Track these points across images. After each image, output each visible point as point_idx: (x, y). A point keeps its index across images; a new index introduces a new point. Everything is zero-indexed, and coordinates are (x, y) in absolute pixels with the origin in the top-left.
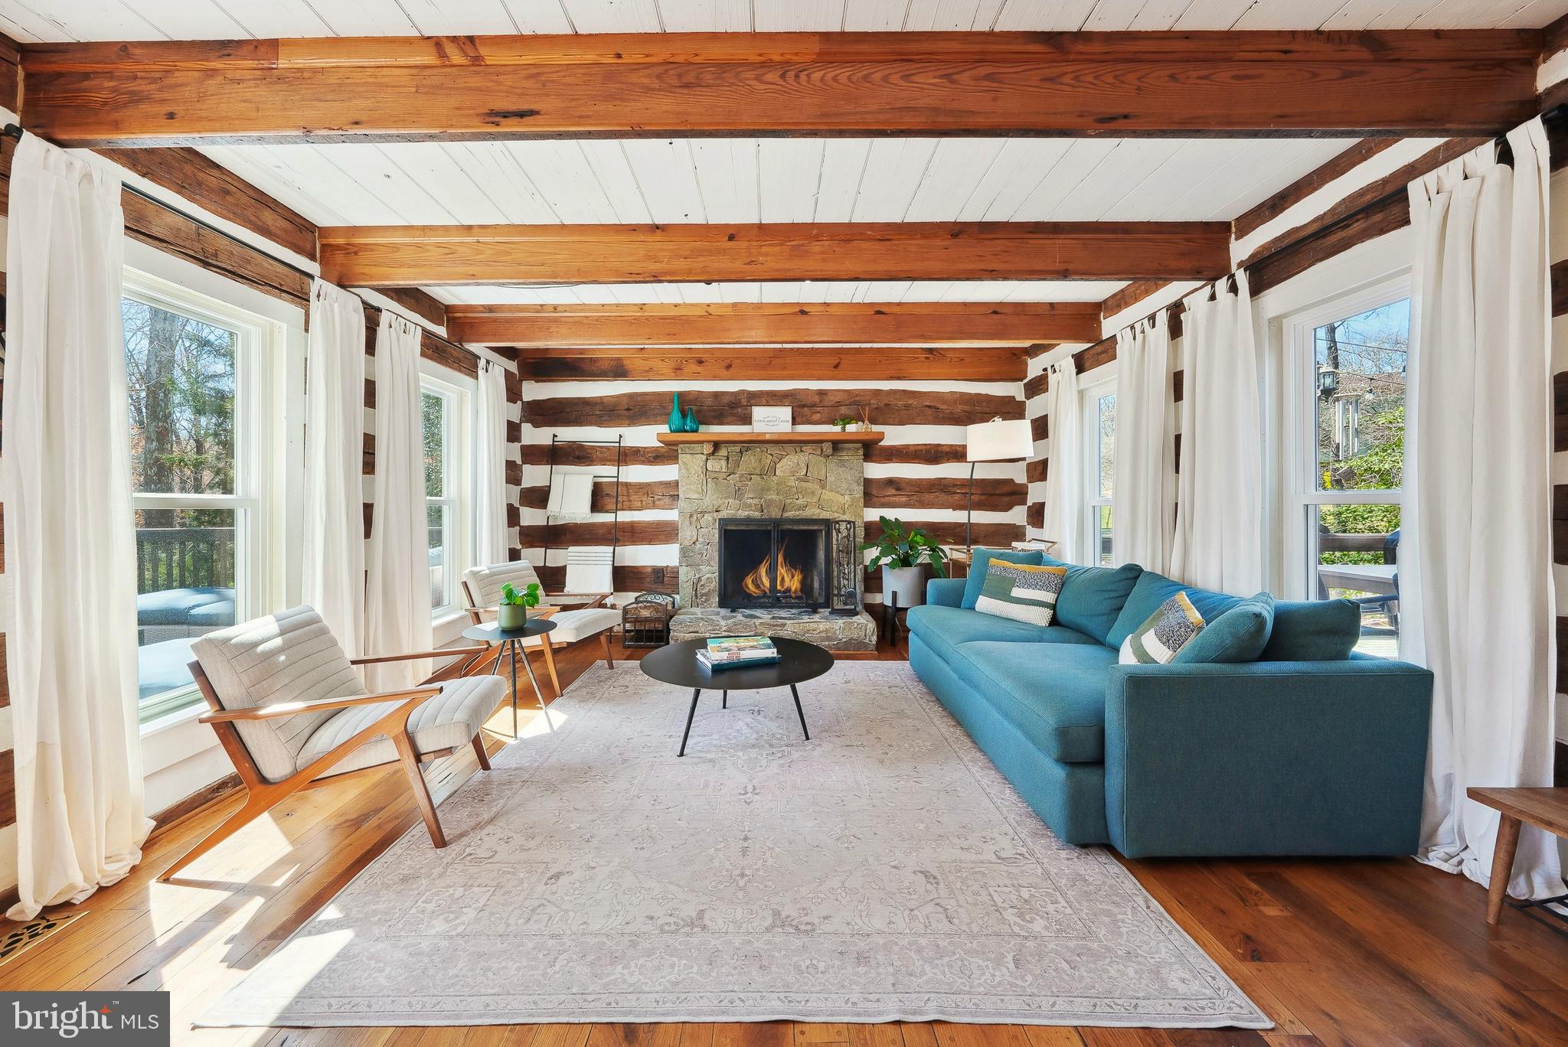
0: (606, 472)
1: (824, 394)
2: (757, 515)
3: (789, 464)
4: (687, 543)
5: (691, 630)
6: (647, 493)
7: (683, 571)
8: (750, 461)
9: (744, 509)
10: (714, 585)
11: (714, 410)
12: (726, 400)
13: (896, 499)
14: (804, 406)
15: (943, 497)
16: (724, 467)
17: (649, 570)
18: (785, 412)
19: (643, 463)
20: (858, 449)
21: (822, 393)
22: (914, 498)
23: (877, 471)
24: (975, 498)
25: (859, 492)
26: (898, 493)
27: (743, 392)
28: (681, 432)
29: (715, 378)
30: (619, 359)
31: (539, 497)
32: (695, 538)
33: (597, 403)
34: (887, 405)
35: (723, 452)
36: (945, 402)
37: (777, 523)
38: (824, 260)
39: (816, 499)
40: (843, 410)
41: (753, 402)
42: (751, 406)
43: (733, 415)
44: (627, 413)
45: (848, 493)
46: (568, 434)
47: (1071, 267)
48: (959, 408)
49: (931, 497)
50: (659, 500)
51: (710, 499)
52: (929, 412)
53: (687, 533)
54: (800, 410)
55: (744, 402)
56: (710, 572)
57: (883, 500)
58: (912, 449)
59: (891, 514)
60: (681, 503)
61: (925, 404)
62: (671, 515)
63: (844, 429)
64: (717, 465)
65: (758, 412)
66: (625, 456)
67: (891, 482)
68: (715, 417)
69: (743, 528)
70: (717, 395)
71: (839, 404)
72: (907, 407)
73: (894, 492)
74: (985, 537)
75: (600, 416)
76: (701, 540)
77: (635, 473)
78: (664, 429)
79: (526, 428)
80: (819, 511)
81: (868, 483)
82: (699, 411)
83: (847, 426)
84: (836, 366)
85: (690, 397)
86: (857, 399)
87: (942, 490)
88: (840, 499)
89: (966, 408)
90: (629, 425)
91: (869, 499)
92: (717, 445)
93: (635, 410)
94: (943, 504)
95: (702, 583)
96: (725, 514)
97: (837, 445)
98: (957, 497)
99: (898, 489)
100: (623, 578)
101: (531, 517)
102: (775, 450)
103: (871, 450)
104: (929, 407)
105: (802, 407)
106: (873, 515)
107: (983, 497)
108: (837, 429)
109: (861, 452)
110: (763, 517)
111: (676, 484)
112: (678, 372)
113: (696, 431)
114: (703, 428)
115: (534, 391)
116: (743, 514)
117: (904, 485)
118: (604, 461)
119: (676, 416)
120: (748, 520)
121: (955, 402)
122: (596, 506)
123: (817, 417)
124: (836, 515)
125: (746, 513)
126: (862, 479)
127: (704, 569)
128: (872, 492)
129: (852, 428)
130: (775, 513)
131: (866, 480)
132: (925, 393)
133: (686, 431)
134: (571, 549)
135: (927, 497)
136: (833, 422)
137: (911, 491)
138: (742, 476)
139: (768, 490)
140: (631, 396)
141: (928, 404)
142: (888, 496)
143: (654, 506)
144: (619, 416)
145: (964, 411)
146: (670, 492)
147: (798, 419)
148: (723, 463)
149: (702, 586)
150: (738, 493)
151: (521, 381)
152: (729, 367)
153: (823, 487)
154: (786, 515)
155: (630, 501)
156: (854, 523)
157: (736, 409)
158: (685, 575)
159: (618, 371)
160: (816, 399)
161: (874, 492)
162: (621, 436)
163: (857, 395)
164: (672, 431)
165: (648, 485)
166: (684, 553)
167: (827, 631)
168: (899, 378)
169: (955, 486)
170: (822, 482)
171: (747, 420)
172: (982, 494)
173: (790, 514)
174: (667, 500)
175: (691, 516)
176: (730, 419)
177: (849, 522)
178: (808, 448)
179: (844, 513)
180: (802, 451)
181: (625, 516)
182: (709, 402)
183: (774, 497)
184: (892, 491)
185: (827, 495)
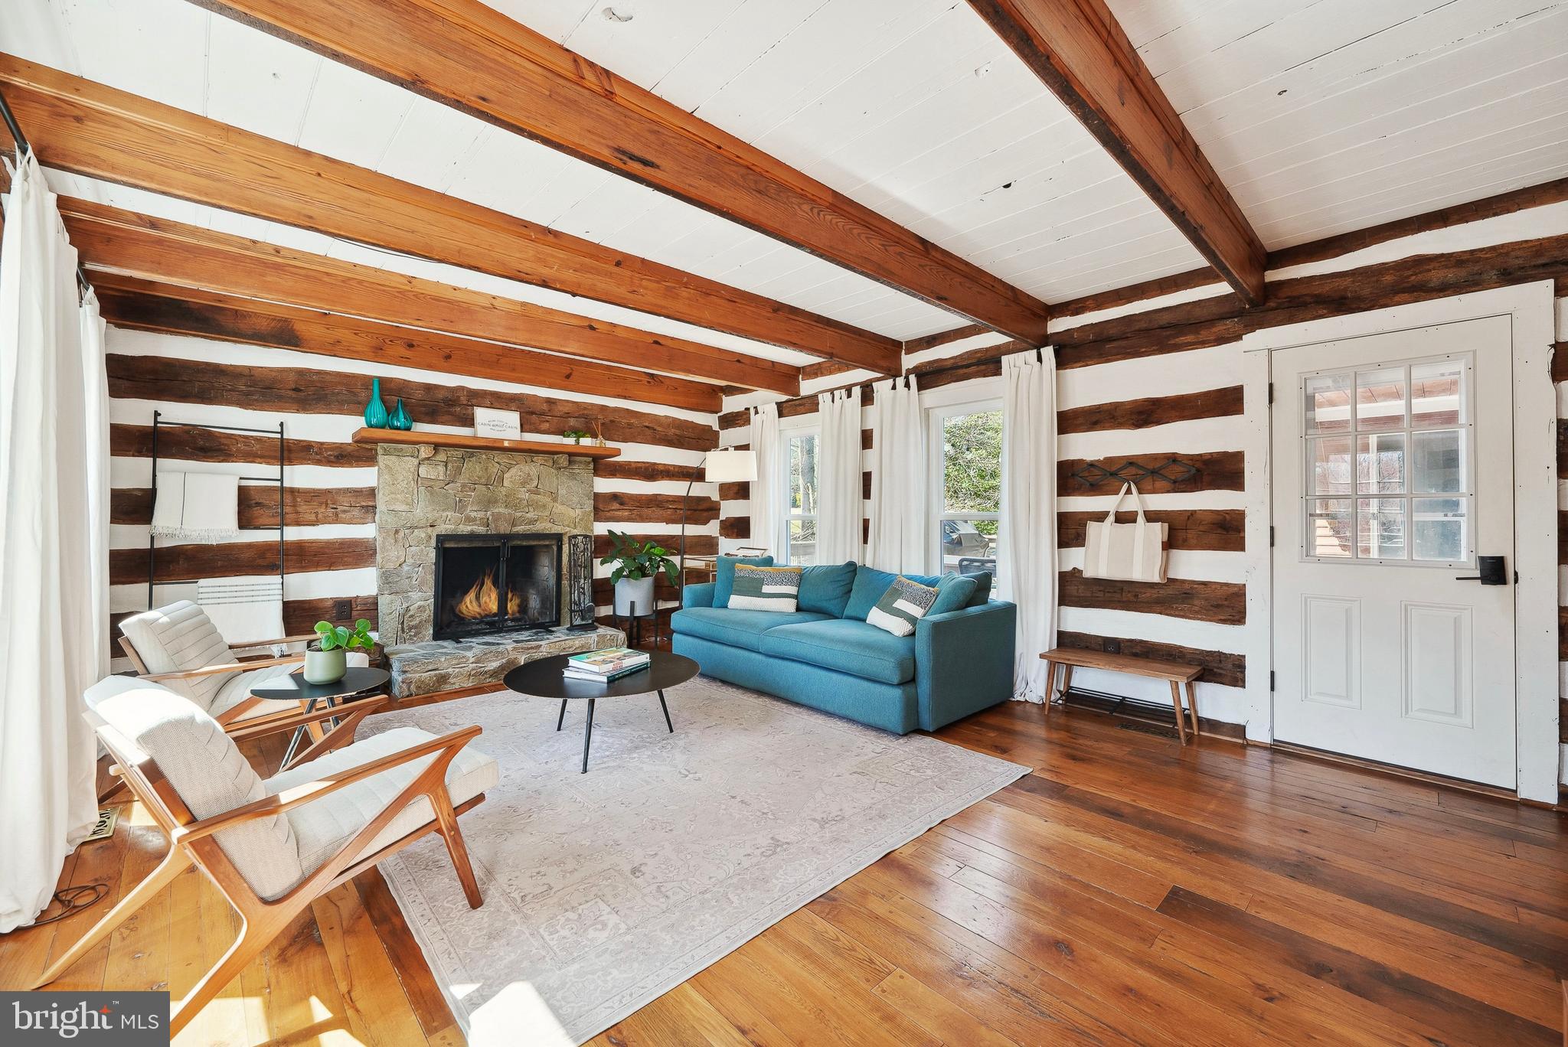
0: (262, 473)
1: (554, 403)
2: (481, 530)
3: (515, 473)
4: (391, 566)
5: (430, 668)
6: (326, 505)
7: (384, 602)
8: (473, 468)
9: (465, 524)
10: (429, 612)
11: (424, 406)
12: (440, 395)
13: (619, 513)
14: (533, 413)
15: (659, 512)
16: (441, 474)
17: (329, 604)
18: (513, 418)
19: (318, 462)
20: (589, 463)
21: (550, 402)
22: (635, 512)
23: (605, 485)
25: (589, 505)
26: (622, 507)
27: (462, 388)
28: (383, 428)
30: (286, 320)
32: (402, 560)
34: (612, 421)
35: (441, 455)
36: (661, 425)
37: (506, 538)
39: (547, 513)
40: (572, 422)
41: (474, 401)
42: (473, 406)
43: (449, 413)
44: (293, 394)
45: (579, 505)
46: (178, 413)
49: (649, 511)
50: (344, 512)
51: (422, 511)
52: (649, 432)
53: (389, 554)
54: (528, 416)
55: (463, 400)
56: (422, 598)
57: (608, 514)
58: (633, 465)
59: (620, 528)
60: (380, 516)
61: (645, 424)
62: (365, 531)
63: (578, 442)
64: (432, 471)
65: (481, 414)
66: (287, 452)
67: (615, 497)
68: (427, 414)
69: (465, 545)
70: (429, 388)
71: (568, 415)
72: (630, 425)
73: (618, 506)
74: (690, 547)
75: (246, 394)
76: (410, 561)
77: (303, 476)
80: (550, 525)
81: (597, 497)
82: (409, 404)
83: (581, 439)
84: (568, 377)
85: (397, 386)
87: (658, 506)
88: (572, 513)
89: (678, 432)
90: (298, 411)
91: (599, 514)
92: (434, 449)
94: (658, 519)
95: (411, 613)
96: (444, 528)
97: (572, 456)
98: (669, 512)
99: (621, 504)
100: (300, 616)
101: (134, 538)
102: (503, 459)
103: (601, 465)
104: (647, 427)
105: (532, 415)
106: (601, 529)
107: (689, 512)
108: (570, 441)
109: (592, 466)
110: (489, 533)
111: (372, 493)
112: (378, 354)
113: (408, 429)
114: (416, 426)
116: (465, 529)
117: (627, 500)
118: (250, 457)
119: (377, 410)
120: (472, 537)
121: (668, 426)
122: (245, 521)
123: (546, 426)
124: (568, 529)
125: (469, 528)
126: (592, 493)
127: (415, 595)
128: (604, 506)
129: (586, 442)
130: (504, 528)
131: (596, 495)
132: (645, 414)
133: (393, 428)
134: (202, 582)
135: (646, 511)
136: (563, 434)
137: (632, 505)
138: (464, 486)
139: (496, 502)
140: (301, 373)
141: (647, 424)
142: (613, 510)
143: (336, 520)
144: (280, 398)
145: (676, 435)
146: (364, 502)
147: (527, 427)
148: (441, 469)
149: (411, 616)
150: (459, 506)
152: (448, 357)
153: (555, 500)
154: (516, 529)
155: (297, 513)
158: (388, 607)
159: (284, 336)
160: (545, 407)
161: (600, 507)
162: (282, 425)
163: (585, 409)
164: (371, 426)
165: (329, 491)
166: (387, 579)
168: (625, 398)
169: (668, 501)
170: (554, 495)
171: (469, 421)
172: (689, 510)
173: (520, 529)
174: (356, 512)
175: (397, 532)
176: (446, 418)
178: (539, 459)
179: (574, 526)
180: (532, 461)
181: (293, 534)
182: (419, 394)
183: (501, 510)
184: (616, 506)
185: (559, 508)
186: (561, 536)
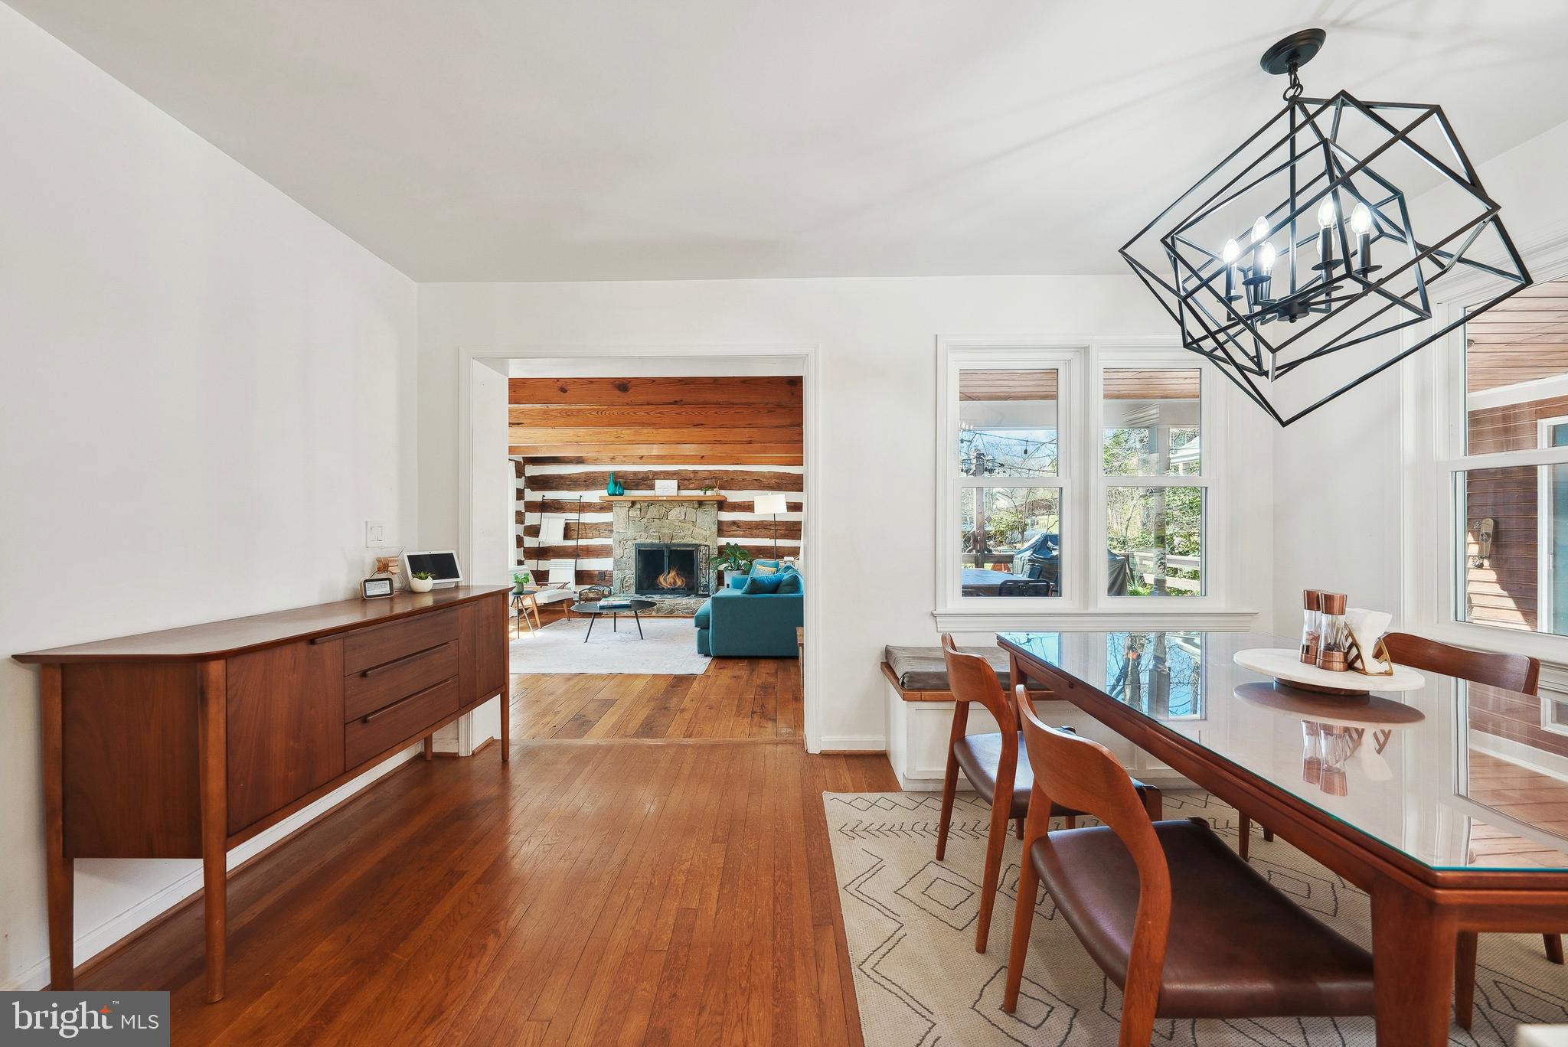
0: (573, 516)
1: (697, 473)
2: (657, 541)
3: (675, 513)
4: (617, 557)
6: (596, 529)
7: (615, 573)
8: (653, 511)
9: (649, 539)
10: (633, 581)
11: (632, 482)
12: (641, 475)
13: (738, 532)
14: (685, 479)
15: (764, 531)
16: (638, 515)
17: (597, 572)
18: (674, 483)
19: (593, 511)
20: (714, 504)
21: (695, 472)
22: (746, 532)
23: (727, 516)
24: (783, 532)
25: (715, 528)
26: (738, 529)
27: (650, 471)
28: (613, 495)
29: (634, 464)
31: (534, 531)
32: (622, 555)
33: (568, 478)
34: (732, 479)
35: (638, 506)
36: (765, 477)
37: (667, 546)
38: (648, 436)
39: (690, 533)
40: (707, 482)
41: (656, 477)
42: (655, 479)
43: (644, 485)
44: (583, 483)
45: (709, 529)
46: (551, 495)
47: (752, 439)
48: (773, 481)
49: (757, 531)
50: (602, 533)
51: (631, 533)
52: (756, 483)
53: (618, 552)
54: (682, 482)
55: (651, 477)
56: (631, 574)
57: (729, 533)
59: (733, 541)
60: (614, 534)
61: (753, 478)
62: (609, 542)
63: (706, 493)
64: (634, 513)
65: (658, 483)
66: (583, 508)
67: (734, 523)
68: (634, 486)
69: (649, 549)
70: (635, 473)
71: (704, 479)
72: (744, 480)
75: (569, 485)
76: (625, 555)
77: (588, 518)
78: (604, 493)
79: (528, 492)
80: (692, 539)
81: (720, 523)
82: (625, 482)
84: (702, 458)
85: (620, 474)
87: (764, 528)
88: (704, 533)
89: (777, 481)
90: (586, 490)
91: (720, 533)
92: (633, 503)
93: (588, 482)
94: (764, 536)
95: (626, 579)
96: (639, 541)
97: (701, 503)
98: (772, 531)
99: (739, 527)
100: (581, 577)
101: (530, 542)
102: (667, 505)
103: (722, 505)
104: (757, 480)
105: (684, 481)
106: (723, 541)
107: (787, 532)
108: (702, 493)
109: (716, 506)
110: (660, 543)
111: (611, 524)
112: (613, 461)
113: (622, 495)
114: (626, 492)
115: (531, 471)
116: (649, 541)
117: (741, 525)
118: (571, 511)
119: (611, 486)
120: (652, 544)
121: (771, 477)
122: (566, 537)
123: (692, 486)
124: (701, 542)
125: (651, 541)
126: (717, 521)
127: (627, 572)
128: (722, 529)
129: (709, 493)
130: (667, 541)
131: (719, 521)
132: (755, 472)
133: (616, 495)
134: (552, 560)
135: (755, 531)
136: (701, 489)
137: (746, 528)
138: (648, 519)
139: (664, 528)
140: (586, 473)
141: (755, 478)
142: (732, 531)
143: (600, 537)
144: (580, 485)
146: (608, 528)
147: (681, 487)
148: (638, 512)
149: (626, 581)
150: (646, 529)
151: (524, 465)
152: (641, 458)
153: (694, 526)
154: (673, 541)
155: (586, 533)
156: (709, 546)
157: (645, 481)
158: (616, 575)
159: (579, 461)
160: (692, 475)
161: (725, 529)
162: (581, 497)
163: (714, 474)
164: (610, 495)
165: (597, 524)
166: (615, 561)
167: (687, 604)
168: (741, 464)
169: (770, 525)
170: (694, 523)
171: (652, 487)
173: (675, 541)
174: (607, 533)
175: (620, 542)
176: (642, 487)
177: (706, 546)
178: (686, 504)
179: (706, 541)
180: (682, 506)
181: (582, 542)
182: (631, 477)
183: (667, 531)
184: (735, 528)
185: (697, 530)
186: (697, 546)
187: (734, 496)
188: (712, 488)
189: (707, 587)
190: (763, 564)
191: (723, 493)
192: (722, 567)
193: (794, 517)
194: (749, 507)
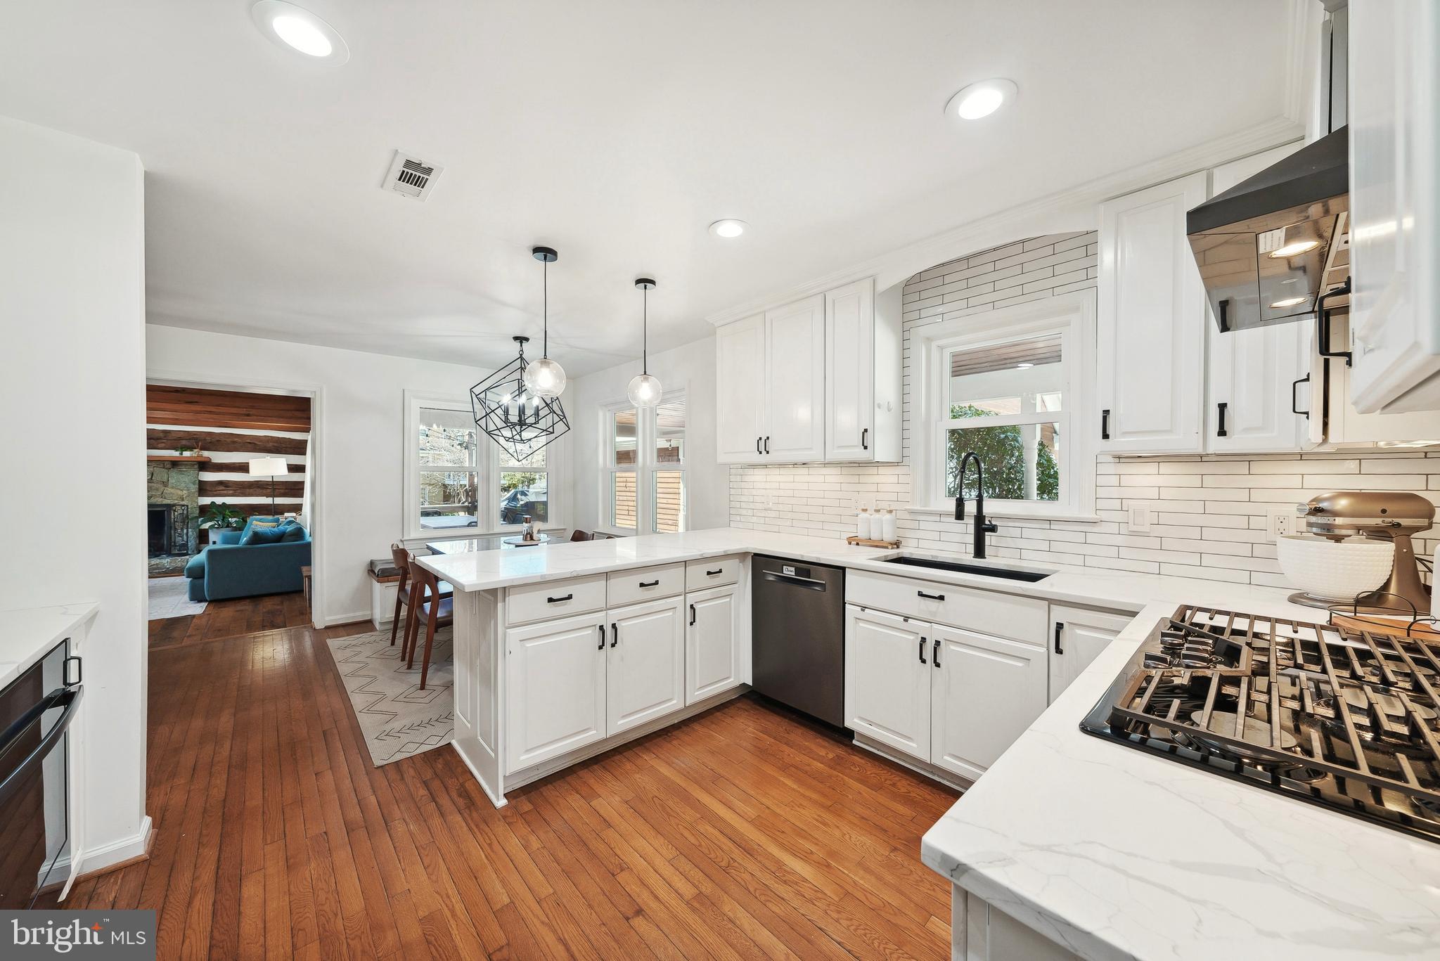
13: (225, 492)
15: (259, 491)
20: (193, 466)
21: (165, 432)
22: (239, 491)
23: (210, 477)
24: (282, 491)
25: (194, 488)
26: (227, 489)
34: (218, 441)
36: (261, 441)
39: (159, 493)
40: (184, 442)
45: (186, 488)
48: (271, 444)
49: (251, 490)
52: (249, 445)
57: (215, 493)
58: (238, 465)
59: (219, 500)
61: (247, 441)
67: (221, 483)
71: (180, 439)
72: (234, 442)
73: (223, 488)
80: (161, 499)
81: (202, 483)
83: (184, 452)
86: (195, 436)
87: (259, 487)
88: (180, 492)
89: (275, 444)
91: (203, 493)
94: (260, 495)
97: (175, 464)
98: (269, 491)
99: (227, 487)
103: (205, 466)
104: (250, 443)
106: (206, 501)
107: (287, 491)
109: (196, 466)
117: (229, 485)
121: (268, 441)
123: (160, 446)
124: (176, 502)
126: (197, 481)
128: (204, 489)
129: (187, 454)
131: (200, 481)
132: (247, 435)
135: (247, 491)
136: (175, 449)
137: (234, 488)
142: (219, 490)
153: (165, 486)
156: (187, 506)
160: (161, 435)
161: (208, 488)
163: (195, 435)
167: (157, 564)
168: (226, 427)
169: (268, 485)
177: (183, 506)
179: (183, 500)
185: (169, 490)
186: (170, 507)
187: (219, 457)
188: (191, 448)
189: (185, 546)
190: (260, 520)
191: (206, 454)
192: (206, 526)
193: (295, 477)
194: (244, 468)
